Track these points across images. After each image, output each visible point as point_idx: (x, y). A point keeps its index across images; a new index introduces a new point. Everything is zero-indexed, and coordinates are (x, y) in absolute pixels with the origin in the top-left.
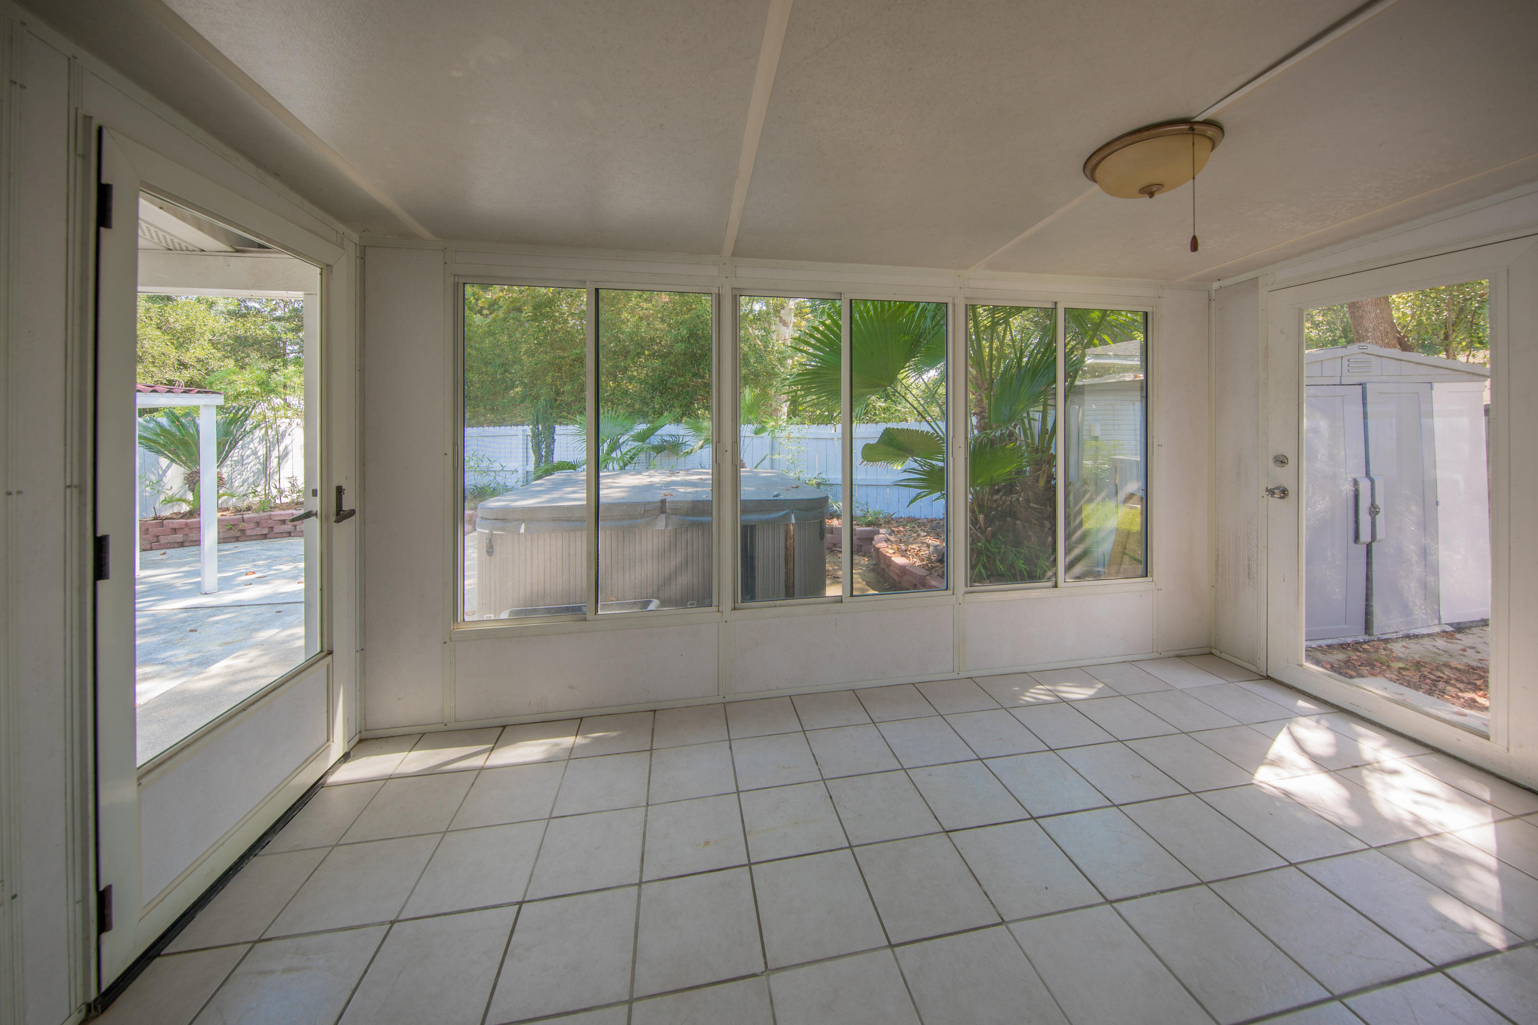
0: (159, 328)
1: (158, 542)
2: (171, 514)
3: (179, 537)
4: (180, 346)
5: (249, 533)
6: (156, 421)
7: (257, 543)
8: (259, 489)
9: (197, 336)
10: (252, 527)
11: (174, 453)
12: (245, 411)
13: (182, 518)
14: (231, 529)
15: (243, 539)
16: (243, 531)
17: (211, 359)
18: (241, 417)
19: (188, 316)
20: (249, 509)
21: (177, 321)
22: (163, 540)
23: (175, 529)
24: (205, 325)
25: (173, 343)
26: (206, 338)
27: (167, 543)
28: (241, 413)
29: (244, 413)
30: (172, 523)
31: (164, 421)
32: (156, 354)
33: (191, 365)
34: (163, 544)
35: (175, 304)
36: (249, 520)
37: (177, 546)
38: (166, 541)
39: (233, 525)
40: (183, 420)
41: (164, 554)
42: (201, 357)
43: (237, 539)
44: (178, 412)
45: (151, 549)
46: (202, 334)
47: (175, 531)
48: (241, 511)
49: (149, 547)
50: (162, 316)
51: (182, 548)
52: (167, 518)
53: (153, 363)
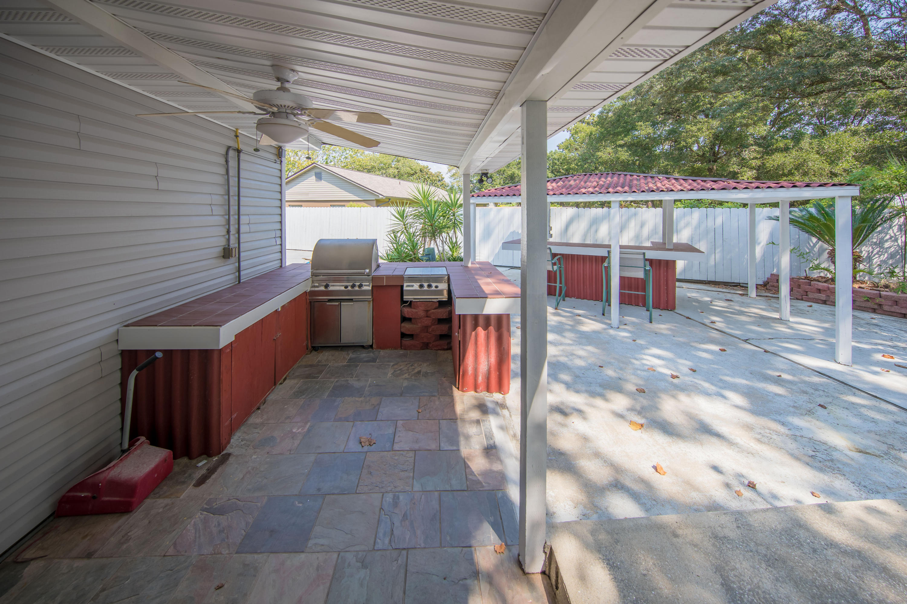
0: (818, 153)
1: (807, 295)
2: (817, 277)
3: (823, 296)
4: (832, 163)
5: (886, 308)
6: (807, 210)
7: (895, 321)
8: (897, 270)
9: (844, 155)
10: (890, 304)
11: (820, 234)
12: (883, 202)
13: (825, 282)
14: (868, 301)
15: (880, 312)
16: (880, 305)
17: (853, 168)
18: (878, 207)
19: (837, 141)
20: (886, 286)
21: (829, 147)
22: (811, 295)
23: (820, 290)
24: (849, 146)
25: (827, 161)
26: (850, 155)
27: (814, 299)
28: (877, 204)
29: (881, 203)
30: (817, 285)
31: (813, 210)
32: (816, 169)
33: (840, 174)
34: (811, 298)
35: (828, 136)
36: (887, 298)
37: (821, 302)
38: (812, 297)
39: (870, 298)
40: (827, 210)
41: (811, 306)
42: (847, 168)
43: (874, 311)
44: (824, 204)
45: (802, 300)
46: (847, 153)
47: (819, 291)
48: (878, 287)
49: (800, 298)
50: (820, 146)
51: (824, 305)
52: (815, 280)
53: (814, 175)
